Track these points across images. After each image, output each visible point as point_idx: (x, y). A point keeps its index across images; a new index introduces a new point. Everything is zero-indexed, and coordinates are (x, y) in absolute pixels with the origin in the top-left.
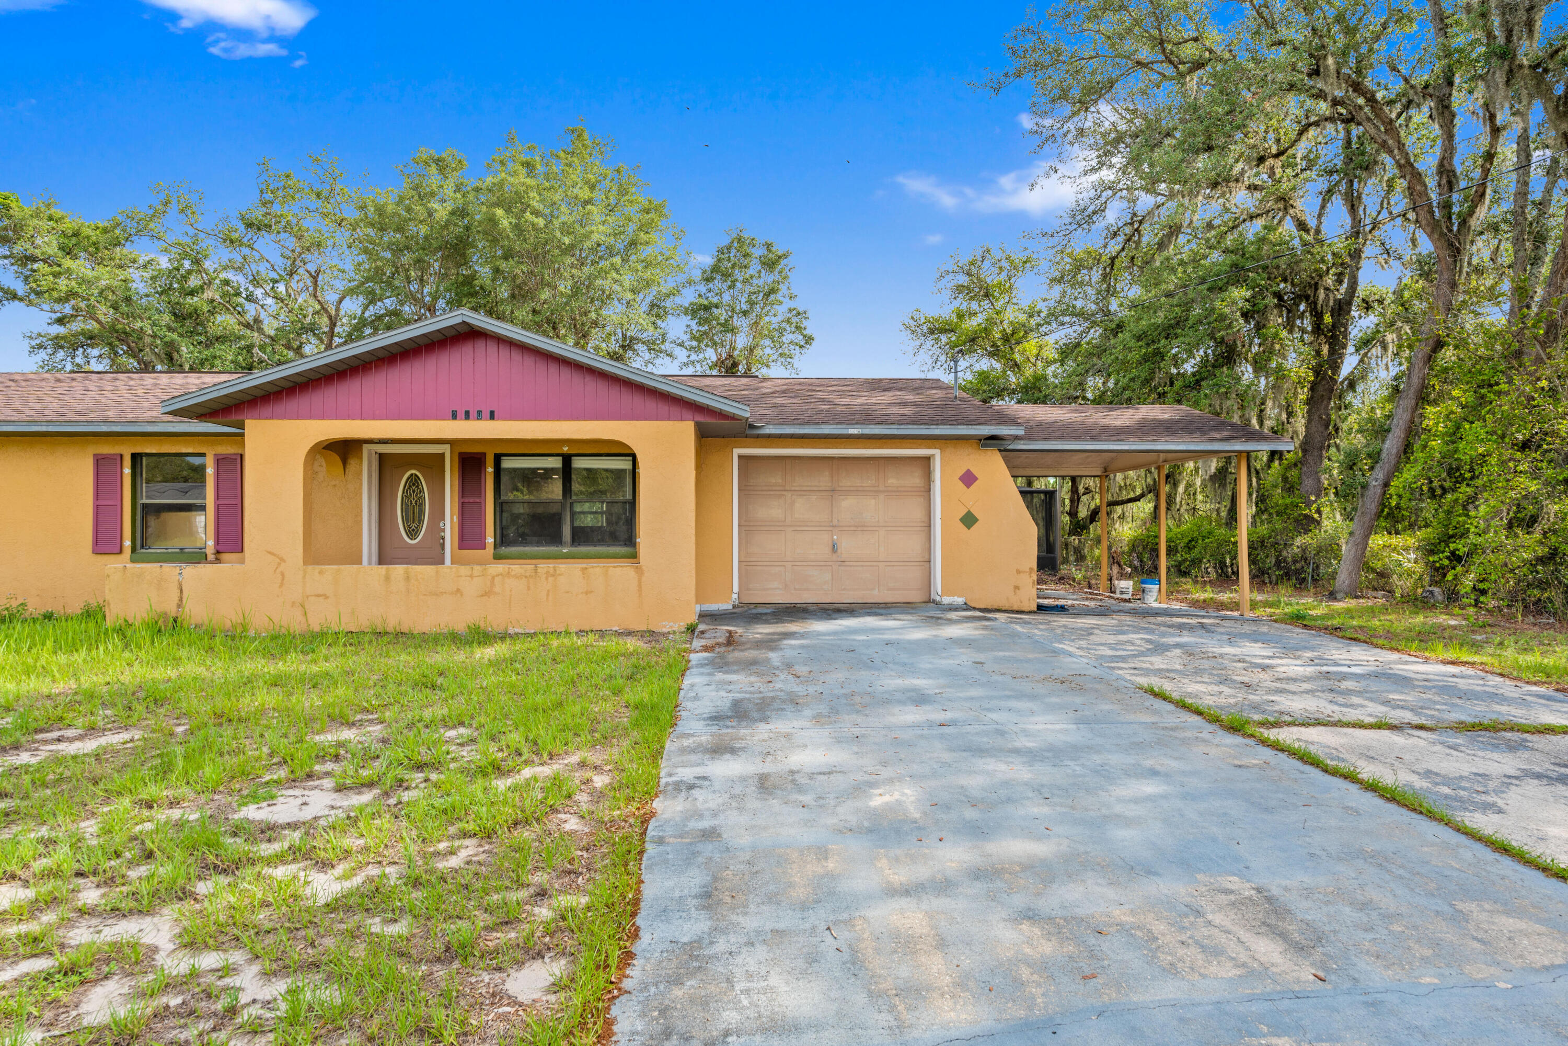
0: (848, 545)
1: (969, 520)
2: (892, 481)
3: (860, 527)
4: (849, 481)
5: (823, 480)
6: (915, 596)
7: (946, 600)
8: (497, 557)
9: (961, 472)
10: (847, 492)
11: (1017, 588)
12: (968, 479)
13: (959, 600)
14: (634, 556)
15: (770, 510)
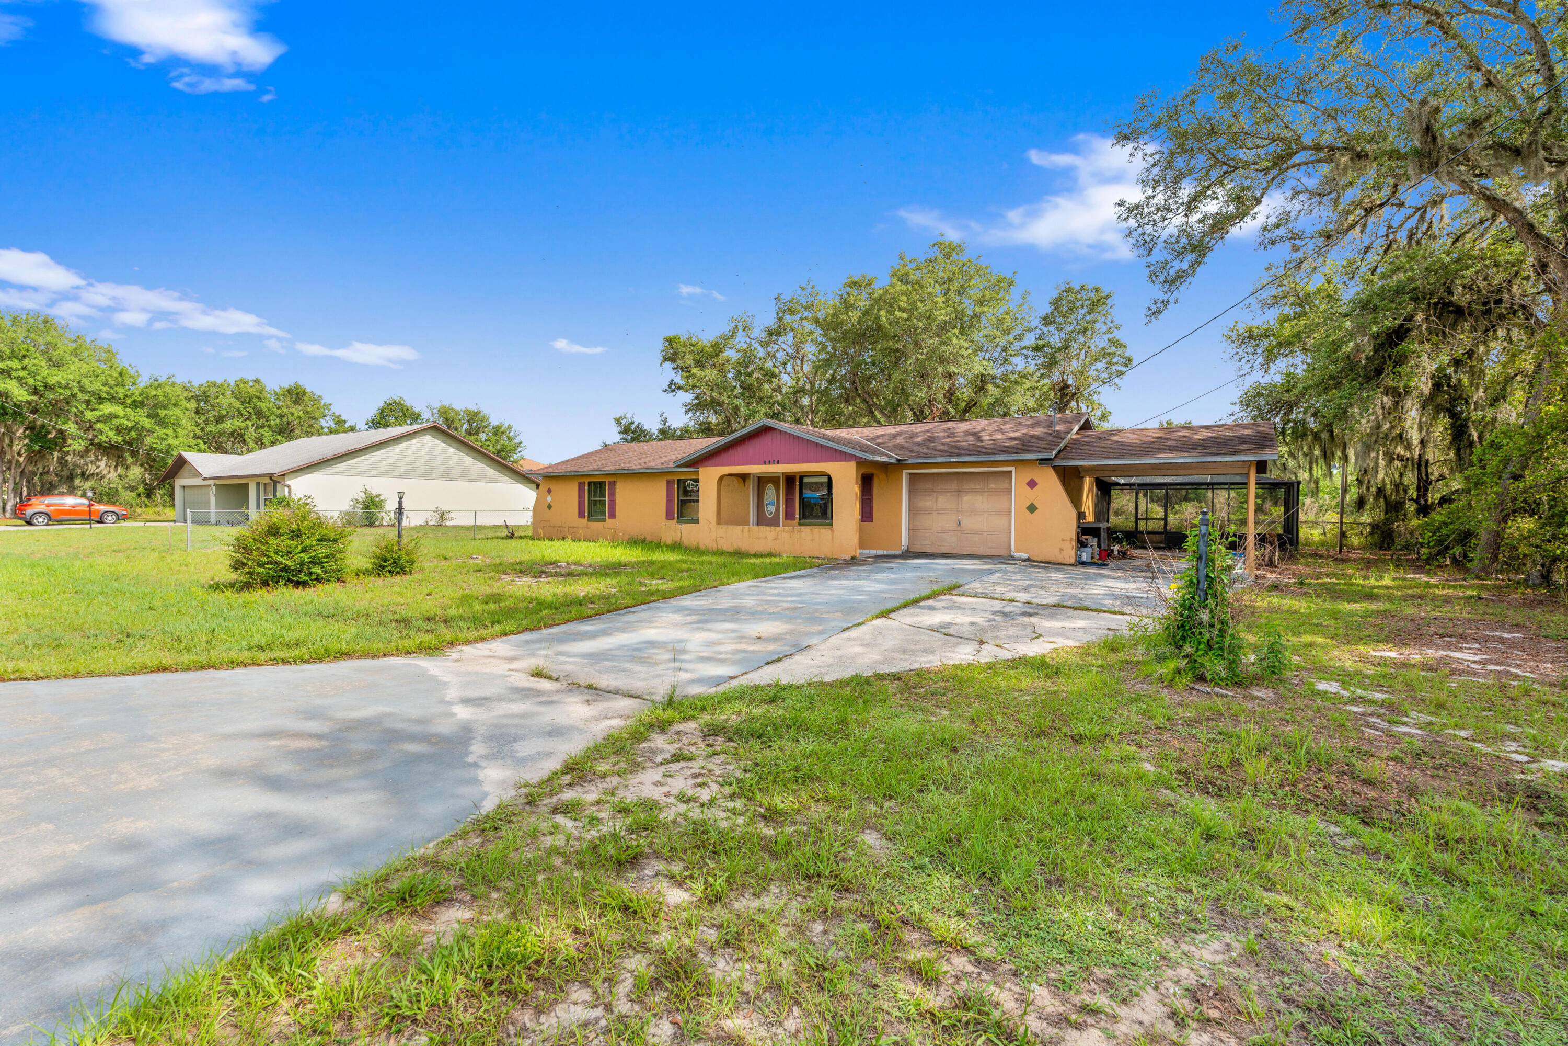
0: (966, 521)
1: (1032, 508)
2: (992, 486)
3: (973, 512)
4: (966, 487)
5: (954, 485)
6: (1004, 553)
7: (1017, 555)
8: (800, 524)
9: (1028, 480)
10: (966, 493)
11: (1061, 550)
12: (1032, 484)
13: (1025, 556)
14: (831, 525)
15: (927, 502)
